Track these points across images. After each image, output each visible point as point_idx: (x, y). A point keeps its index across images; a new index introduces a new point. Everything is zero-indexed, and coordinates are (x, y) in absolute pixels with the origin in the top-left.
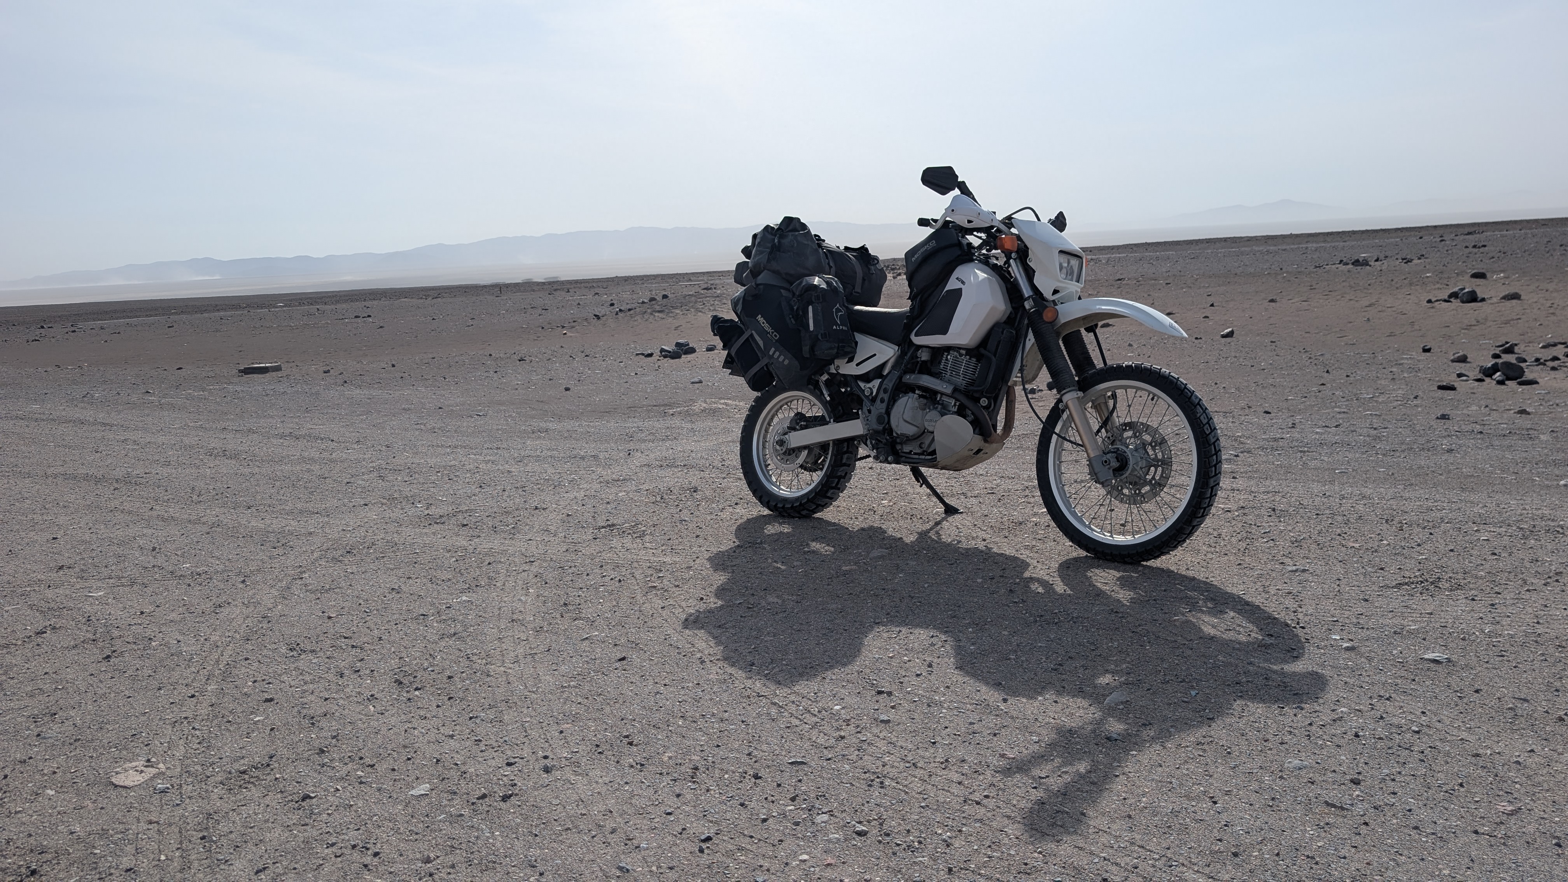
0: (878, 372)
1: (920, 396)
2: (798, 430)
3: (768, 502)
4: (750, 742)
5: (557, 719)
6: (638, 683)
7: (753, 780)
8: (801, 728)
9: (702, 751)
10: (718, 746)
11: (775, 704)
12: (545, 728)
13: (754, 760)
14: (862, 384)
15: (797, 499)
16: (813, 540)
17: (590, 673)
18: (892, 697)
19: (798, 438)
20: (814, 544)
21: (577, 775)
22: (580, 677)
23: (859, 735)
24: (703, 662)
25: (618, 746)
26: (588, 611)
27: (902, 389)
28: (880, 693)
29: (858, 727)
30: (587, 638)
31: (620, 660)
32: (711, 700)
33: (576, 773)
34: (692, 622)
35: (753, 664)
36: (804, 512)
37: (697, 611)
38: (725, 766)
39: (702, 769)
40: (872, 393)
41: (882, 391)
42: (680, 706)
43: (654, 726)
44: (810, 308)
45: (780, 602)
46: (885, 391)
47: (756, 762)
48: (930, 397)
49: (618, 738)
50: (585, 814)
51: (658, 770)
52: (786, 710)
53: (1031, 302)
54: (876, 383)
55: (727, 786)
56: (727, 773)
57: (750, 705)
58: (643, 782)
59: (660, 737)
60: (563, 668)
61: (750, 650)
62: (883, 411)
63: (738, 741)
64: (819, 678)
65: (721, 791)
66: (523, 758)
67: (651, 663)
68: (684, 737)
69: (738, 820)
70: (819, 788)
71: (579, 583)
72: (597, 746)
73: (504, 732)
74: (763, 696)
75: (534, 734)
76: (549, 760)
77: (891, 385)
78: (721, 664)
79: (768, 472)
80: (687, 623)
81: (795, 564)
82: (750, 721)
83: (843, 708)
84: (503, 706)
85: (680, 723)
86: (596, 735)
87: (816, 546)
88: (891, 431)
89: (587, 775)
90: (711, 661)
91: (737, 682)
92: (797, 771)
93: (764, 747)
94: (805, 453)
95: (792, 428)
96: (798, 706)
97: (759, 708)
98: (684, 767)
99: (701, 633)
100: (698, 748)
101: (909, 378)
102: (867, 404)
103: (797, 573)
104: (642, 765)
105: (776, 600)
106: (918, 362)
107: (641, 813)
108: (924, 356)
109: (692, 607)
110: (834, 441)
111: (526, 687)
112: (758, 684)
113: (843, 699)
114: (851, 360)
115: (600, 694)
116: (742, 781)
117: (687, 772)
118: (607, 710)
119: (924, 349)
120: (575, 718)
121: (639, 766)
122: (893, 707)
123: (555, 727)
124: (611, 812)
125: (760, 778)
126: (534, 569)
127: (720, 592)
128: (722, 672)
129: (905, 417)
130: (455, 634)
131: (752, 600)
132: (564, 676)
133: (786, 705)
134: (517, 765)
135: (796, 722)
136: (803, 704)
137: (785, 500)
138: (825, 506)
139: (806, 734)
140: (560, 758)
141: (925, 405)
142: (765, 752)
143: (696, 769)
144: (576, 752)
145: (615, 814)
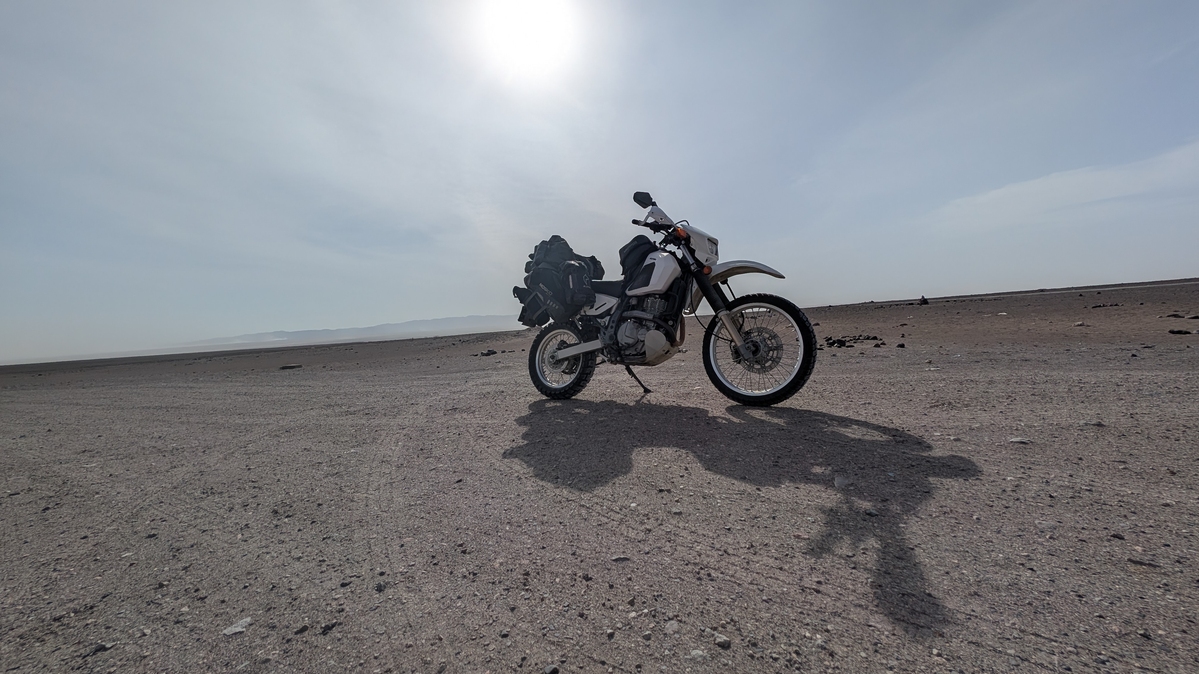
0: (608, 312)
1: (634, 322)
2: (562, 349)
3: (546, 392)
4: (571, 542)
5: (401, 533)
6: (471, 498)
7: (584, 582)
8: (610, 525)
9: (530, 554)
10: (544, 548)
11: (583, 506)
12: (388, 543)
13: (579, 559)
14: (599, 320)
15: (563, 388)
16: (576, 408)
17: (434, 493)
18: (672, 493)
19: (563, 354)
20: (577, 409)
21: (409, 592)
22: (426, 497)
23: (662, 527)
24: (520, 479)
25: (453, 556)
26: (437, 452)
27: (622, 320)
28: (661, 491)
29: (657, 519)
30: (434, 469)
31: (457, 482)
32: (531, 506)
33: (409, 590)
34: (509, 454)
35: (558, 478)
36: (567, 396)
37: (511, 447)
38: (554, 568)
39: (533, 574)
40: (605, 324)
41: (611, 322)
42: (506, 513)
43: (485, 533)
44: (570, 277)
45: (565, 439)
46: (613, 322)
47: (582, 561)
48: (640, 322)
49: (453, 547)
50: (411, 646)
51: (491, 578)
52: (593, 510)
53: (695, 265)
54: (608, 318)
55: (561, 592)
56: (557, 576)
57: (562, 508)
58: (476, 595)
59: (490, 543)
60: (414, 491)
61: (553, 468)
62: (613, 333)
63: (560, 541)
64: (610, 484)
65: (556, 599)
66: (359, 577)
67: (481, 482)
68: (512, 541)
69: (582, 638)
70: (651, 586)
71: (433, 437)
72: (433, 557)
73: (350, 550)
74: (571, 500)
75: (376, 549)
76: (386, 576)
77: (616, 318)
78: (533, 479)
79: (545, 375)
80: (505, 455)
81: (569, 419)
82: (566, 521)
83: (638, 505)
84: (355, 526)
85: (508, 528)
86: (433, 546)
87: (577, 410)
88: (618, 343)
89: (420, 590)
90: (526, 478)
91: (549, 491)
92: (624, 568)
93: (585, 545)
94: (566, 363)
95: (559, 349)
96: (602, 506)
97: (571, 510)
98: (515, 573)
99: (516, 460)
100: (526, 552)
101: (625, 314)
102: (602, 330)
103: (571, 424)
104: (475, 574)
105: (562, 438)
106: (630, 306)
107: (475, 638)
108: (634, 302)
109: (508, 445)
110: (583, 353)
111: (380, 508)
112: (565, 492)
113: (635, 498)
114: (592, 307)
115: (441, 509)
116: (573, 585)
117: (519, 579)
118: (445, 521)
119: (634, 298)
120: (417, 531)
121: (471, 576)
122: (677, 501)
123: (398, 541)
124: (441, 639)
125: (591, 579)
126: (404, 432)
127: (525, 436)
128: (535, 485)
129: (626, 334)
130: (337, 473)
131: (546, 439)
132: (412, 497)
133: (592, 506)
134: (351, 585)
135: (605, 520)
136: (605, 504)
137: (556, 390)
138: (579, 391)
139: (617, 530)
140: (396, 573)
141: (638, 326)
142: (587, 550)
143: (527, 574)
144: (413, 565)
145: (445, 641)
